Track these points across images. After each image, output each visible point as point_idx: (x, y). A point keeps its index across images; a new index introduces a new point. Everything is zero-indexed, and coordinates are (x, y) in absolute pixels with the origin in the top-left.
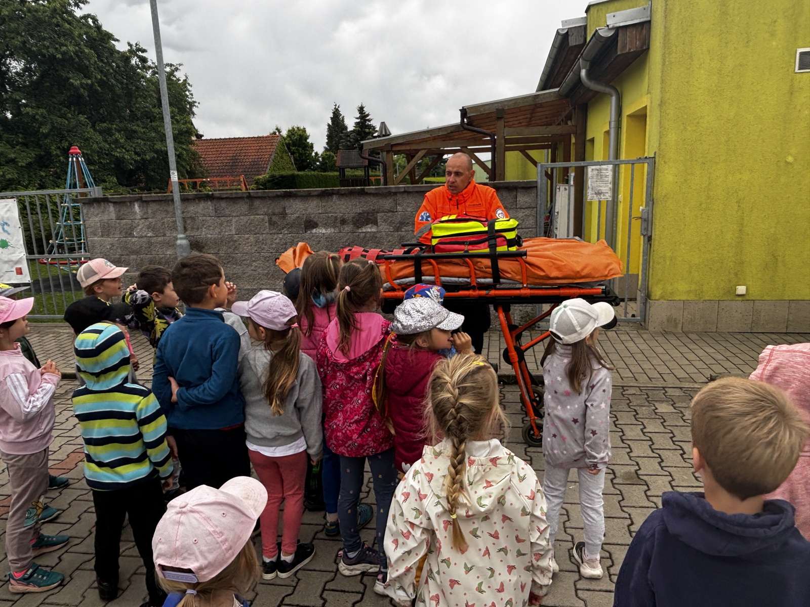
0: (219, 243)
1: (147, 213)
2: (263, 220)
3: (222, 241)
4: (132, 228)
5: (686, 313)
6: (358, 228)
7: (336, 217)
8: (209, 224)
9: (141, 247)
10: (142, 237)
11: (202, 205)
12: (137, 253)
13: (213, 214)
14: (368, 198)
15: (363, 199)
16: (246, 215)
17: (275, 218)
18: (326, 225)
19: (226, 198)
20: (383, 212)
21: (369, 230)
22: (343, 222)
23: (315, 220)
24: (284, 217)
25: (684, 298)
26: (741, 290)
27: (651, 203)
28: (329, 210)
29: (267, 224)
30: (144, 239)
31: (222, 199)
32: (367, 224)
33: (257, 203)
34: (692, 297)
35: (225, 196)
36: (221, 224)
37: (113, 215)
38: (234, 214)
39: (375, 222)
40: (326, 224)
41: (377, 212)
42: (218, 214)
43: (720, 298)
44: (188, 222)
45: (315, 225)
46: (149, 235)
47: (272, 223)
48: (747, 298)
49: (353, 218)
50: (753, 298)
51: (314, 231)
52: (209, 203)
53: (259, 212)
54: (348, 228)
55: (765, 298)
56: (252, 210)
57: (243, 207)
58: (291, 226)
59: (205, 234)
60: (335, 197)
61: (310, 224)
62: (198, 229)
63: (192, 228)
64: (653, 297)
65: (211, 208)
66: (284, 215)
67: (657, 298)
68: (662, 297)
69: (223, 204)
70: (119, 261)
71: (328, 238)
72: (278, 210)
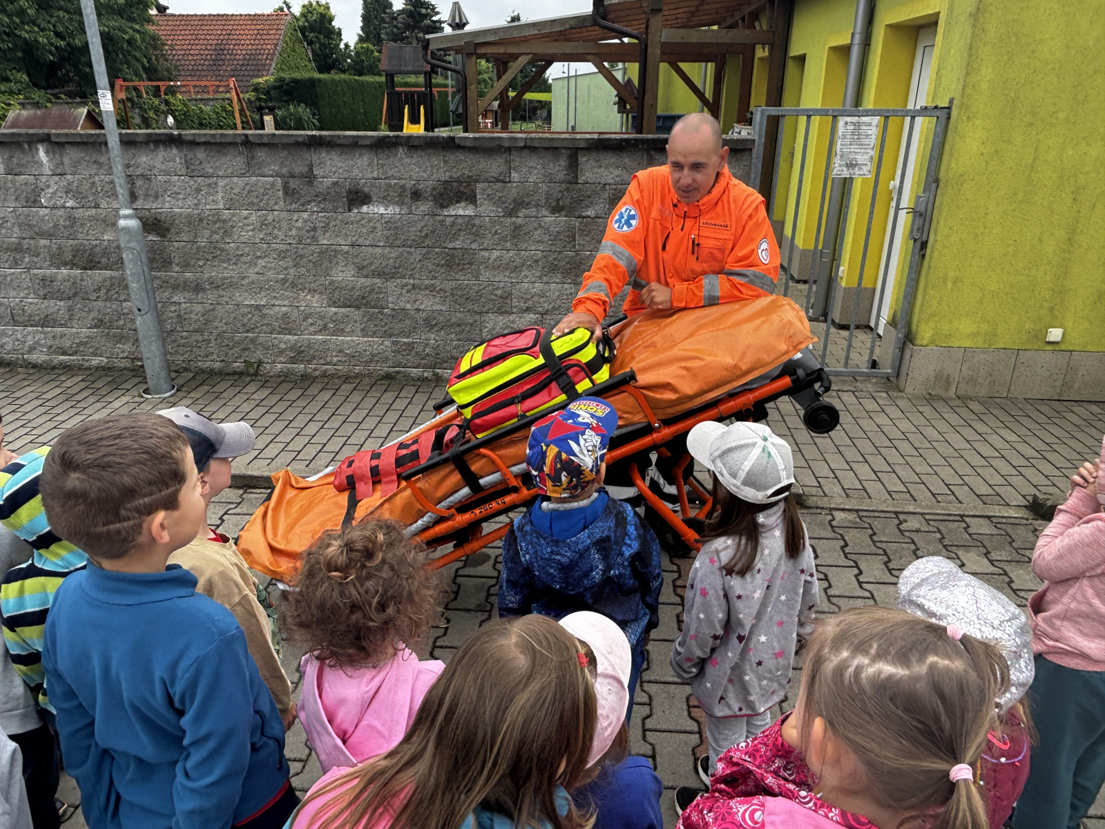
0: (194, 222)
1: (62, 163)
2: (273, 185)
3: (201, 220)
4: (37, 191)
5: (964, 369)
6: (442, 207)
7: (403, 187)
8: (175, 189)
9: (56, 226)
10: (54, 208)
11: (162, 153)
12: (49, 235)
13: (184, 171)
14: (461, 156)
15: (452, 157)
16: (242, 175)
17: (293, 184)
18: (386, 200)
19: (205, 143)
20: (486, 181)
21: (461, 212)
22: (416, 195)
23: (366, 190)
24: (310, 183)
25: (967, 343)
26: (1055, 334)
27: (934, 185)
28: (390, 173)
29: (280, 193)
30: (61, 212)
31: (198, 144)
32: (458, 202)
33: (261, 154)
34: (979, 342)
35: (203, 139)
36: (198, 190)
38: (221, 173)
39: (472, 199)
40: (384, 198)
41: (477, 181)
42: (191, 171)
43: (1020, 347)
44: (139, 183)
45: (365, 199)
46: (68, 204)
47: (288, 192)
48: (1063, 347)
49: (434, 189)
50: (1070, 348)
51: (365, 209)
52: (175, 151)
53: (266, 171)
54: (424, 207)
55: (1089, 348)
56: (252, 167)
57: (235, 161)
58: (322, 198)
59: (171, 206)
60: (401, 151)
61: (357, 197)
62: (156, 197)
63: (147, 196)
64: (918, 342)
65: (178, 159)
66: (309, 178)
67: (925, 342)
68: (933, 341)
69: (201, 154)
70: (18, 249)
71: (389, 223)
72: (299, 168)
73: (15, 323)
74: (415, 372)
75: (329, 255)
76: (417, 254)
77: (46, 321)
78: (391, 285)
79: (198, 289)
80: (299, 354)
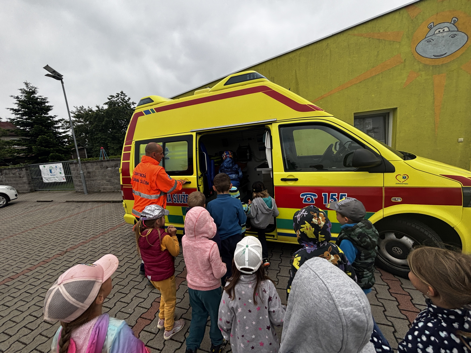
0: (93, 172)
2: (99, 167)
4: (78, 169)
7: (111, 166)
14: (115, 161)
18: (110, 168)
22: (113, 167)
28: (110, 164)
33: (98, 163)
37: (75, 166)
47: (101, 167)
54: (113, 168)
56: (97, 165)
57: (95, 164)
58: (104, 168)
59: (90, 170)
60: (110, 161)
61: (107, 168)
66: (102, 165)
69: (92, 163)
70: (77, 176)
71: (111, 171)
72: (101, 164)
73: (77, 186)
74: (116, 191)
75: (105, 175)
76: (114, 174)
77: (80, 186)
78: (112, 179)
79: (93, 181)
80: (104, 189)
